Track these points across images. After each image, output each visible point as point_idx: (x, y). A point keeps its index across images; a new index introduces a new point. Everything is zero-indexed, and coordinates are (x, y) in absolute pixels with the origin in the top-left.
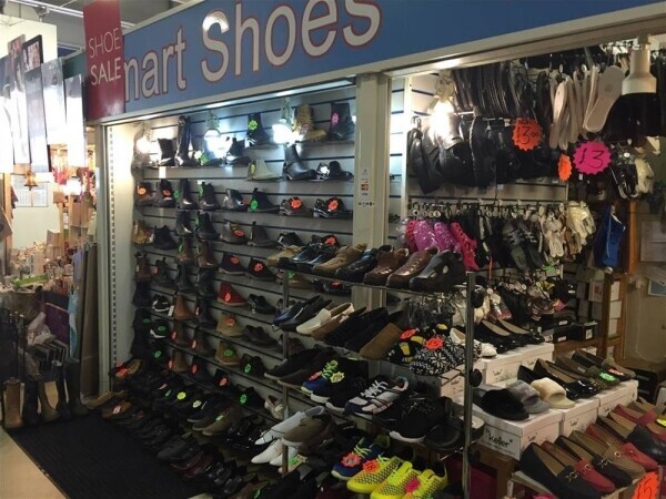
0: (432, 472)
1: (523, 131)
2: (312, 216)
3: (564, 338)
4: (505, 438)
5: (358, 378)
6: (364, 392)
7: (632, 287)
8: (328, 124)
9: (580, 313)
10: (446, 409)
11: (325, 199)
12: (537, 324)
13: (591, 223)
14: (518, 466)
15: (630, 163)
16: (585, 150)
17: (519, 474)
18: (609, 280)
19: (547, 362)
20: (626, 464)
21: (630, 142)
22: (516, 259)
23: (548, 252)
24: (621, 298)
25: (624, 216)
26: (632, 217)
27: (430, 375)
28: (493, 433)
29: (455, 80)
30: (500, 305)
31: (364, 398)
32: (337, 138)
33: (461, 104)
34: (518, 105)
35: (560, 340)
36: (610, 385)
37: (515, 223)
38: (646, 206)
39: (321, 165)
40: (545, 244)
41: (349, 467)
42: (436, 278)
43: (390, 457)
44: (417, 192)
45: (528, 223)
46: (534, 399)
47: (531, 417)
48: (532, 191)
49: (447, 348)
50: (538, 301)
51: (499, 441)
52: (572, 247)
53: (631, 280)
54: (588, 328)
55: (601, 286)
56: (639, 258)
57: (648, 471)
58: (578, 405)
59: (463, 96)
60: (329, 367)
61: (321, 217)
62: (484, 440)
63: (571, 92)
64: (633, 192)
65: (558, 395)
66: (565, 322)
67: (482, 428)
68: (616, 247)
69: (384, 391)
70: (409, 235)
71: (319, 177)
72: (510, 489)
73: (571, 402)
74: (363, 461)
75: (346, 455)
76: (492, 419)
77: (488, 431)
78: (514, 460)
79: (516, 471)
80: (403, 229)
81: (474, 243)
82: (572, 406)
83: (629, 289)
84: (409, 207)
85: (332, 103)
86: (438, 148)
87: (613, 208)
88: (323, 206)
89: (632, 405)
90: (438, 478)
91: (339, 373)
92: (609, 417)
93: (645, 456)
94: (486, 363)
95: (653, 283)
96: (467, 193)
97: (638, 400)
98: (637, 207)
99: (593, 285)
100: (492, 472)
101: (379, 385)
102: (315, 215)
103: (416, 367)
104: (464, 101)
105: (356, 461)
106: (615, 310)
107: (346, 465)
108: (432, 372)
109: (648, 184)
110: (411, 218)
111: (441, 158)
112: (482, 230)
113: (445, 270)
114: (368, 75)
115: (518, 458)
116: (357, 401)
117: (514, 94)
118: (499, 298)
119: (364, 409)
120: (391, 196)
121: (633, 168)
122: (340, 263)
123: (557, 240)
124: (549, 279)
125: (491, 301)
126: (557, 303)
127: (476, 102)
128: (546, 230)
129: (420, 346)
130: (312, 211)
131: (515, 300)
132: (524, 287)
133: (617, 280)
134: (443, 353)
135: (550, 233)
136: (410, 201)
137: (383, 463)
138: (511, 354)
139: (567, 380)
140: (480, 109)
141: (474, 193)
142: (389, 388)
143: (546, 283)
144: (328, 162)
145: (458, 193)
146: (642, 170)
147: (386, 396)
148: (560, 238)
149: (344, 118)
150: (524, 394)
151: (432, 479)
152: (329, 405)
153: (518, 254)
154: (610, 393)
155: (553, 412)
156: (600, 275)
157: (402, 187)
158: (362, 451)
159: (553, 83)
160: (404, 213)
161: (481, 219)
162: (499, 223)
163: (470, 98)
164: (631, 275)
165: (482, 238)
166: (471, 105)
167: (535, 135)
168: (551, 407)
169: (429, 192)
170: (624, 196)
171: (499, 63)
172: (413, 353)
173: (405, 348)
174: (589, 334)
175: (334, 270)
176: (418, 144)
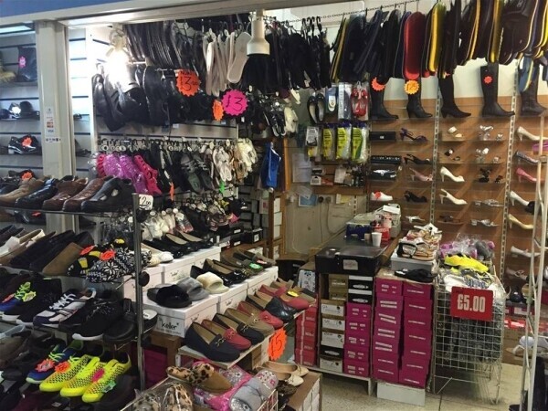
0: (116, 361)
1: (185, 80)
2: (7, 153)
3: (239, 243)
4: (173, 324)
5: (48, 293)
6: (52, 305)
7: (288, 202)
8: (16, 67)
9: (254, 224)
10: (125, 308)
11: (19, 136)
12: (216, 233)
13: (254, 155)
14: (183, 342)
15: (280, 110)
16: (230, 97)
17: (185, 348)
18: (272, 197)
19: (214, 261)
20: (262, 326)
21: (277, 94)
22: (192, 184)
23: (219, 178)
24: (282, 210)
25: (280, 150)
26: (285, 149)
27: (104, 281)
28: (165, 320)
29: (128, 34)
30: (184, 221)
31: (52, 310)
32: (25, 80)
33: (135, 55)
34: (180, 59)
35: (235, 244)
36: (257, 272)
37: (190, 155)
38: (294, 142)
39: (12, 106)
40: (217, 171)
41: (43, 372)
42: (105, 200)
43: (80, 357)
44: (106, 130)
45: (202, 156)
46: (198, 289)
47: (193, 303)
48: (210, 130)
49: (119, 258)
50: (217, 216)
51: (169, 326)
52: (239, 173)
53: (288, 197)
54: (256, 233)
55: (267, 202)
56: (292, 180)
57: (276, 329)
58: (231, 289)
59: (136, 48)
60: (23, 288)
61: (16, 153)
62: (159, 327)
63: (217, 50)
64: (283, 131)
65: (217, 284)
66: (239, 231)
67: (156, 317)
68: (276, 172)
69: (71, 302)
70: (100, 167)
71: (11, 116)
72: (178, 361)
73: (227, 288)
74: (56, 364)
75: (41, 363)
76: (163, 310)
77: (161, 320)
78: (181, 338)
79: (182, 346)
80: (94, 162)
81: (155, 172)
82: (227, 291)
83: (286, 203)
84: (100, 143)
85: (20, 47)
86: (117, 92)
87: (272, 144)
88: (17, 143)
89: (273, 285)
90: (120, 364)
91: (31, 292)
92: (255, 295)
93: (276, 319)
94: (164, 268)
95: (302, 198)
96: (153, 132)
97: (278, 280)
98: (288, 143)
99: (262, 202)
100: (163, 350)
101: (67, 297)
102: (11, 152)
103: (90, 277)
104: (137, 52)
105: (50, 366)
106: (277, 219)
107: (41, 370)
108: (105, 279)
109: (295, 125)
110: (102, 152)
111: (121, 100)
112: (163, 162)
113: (115, 193)
114: (46, 22)
115: (183, 336)
116: (45, 314)
117: (175, 49)
118: (183, 215)
119: (51, 320)
120: (76, 134)
121: (282, 114)
122: (23, 194)
123: (226, 168)
124: (225, 199)
125: (176, 219)
126: (232, 217)
127: (148, 54)
128: (217, 161)
129: (96, 259)
130: (8, 148)
131: (197, 216)
132: (205, 206)
133: (278, 197)
134: (115, 262)
135: (220, 163)
136: (99, 137)
137: (73, 362)
138: (186, 258)
139: (226, 271)
140: (151, 60)
141: (159, 132)
142: (77, 298)
143: (223, 202)
144: (19, 102)
145: (145, 131)
146: (290, 115)
147: (74, 305)
148: (229, 167)
149: (31, 61)
150: (190, 286)
151: (116, 367)
152: (19, 321)
153: (193, 180)
154: (256, 278)
155: (212, 297)
156: (266, 194)
157: (90, 125)
158: (56, 356)
159: (205, 42)
160: (94, 148)
161: (162, 153)
162: (178, 156)
163: (141, 50)
164: (287, 193)
165: (163, 167)
166: (143, 56)
167: (195, 84)
168: (211, 294)
169: (116, 130)
170: (277, 135)
171: (162, 22)
172: (90, 264)
173: (83, 262)
174: (256, 238)
175: (14, 200)
176: (100, 87)
